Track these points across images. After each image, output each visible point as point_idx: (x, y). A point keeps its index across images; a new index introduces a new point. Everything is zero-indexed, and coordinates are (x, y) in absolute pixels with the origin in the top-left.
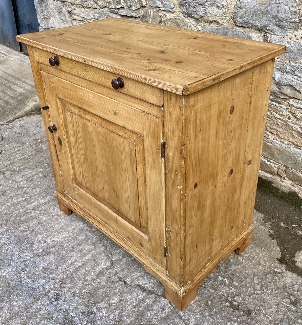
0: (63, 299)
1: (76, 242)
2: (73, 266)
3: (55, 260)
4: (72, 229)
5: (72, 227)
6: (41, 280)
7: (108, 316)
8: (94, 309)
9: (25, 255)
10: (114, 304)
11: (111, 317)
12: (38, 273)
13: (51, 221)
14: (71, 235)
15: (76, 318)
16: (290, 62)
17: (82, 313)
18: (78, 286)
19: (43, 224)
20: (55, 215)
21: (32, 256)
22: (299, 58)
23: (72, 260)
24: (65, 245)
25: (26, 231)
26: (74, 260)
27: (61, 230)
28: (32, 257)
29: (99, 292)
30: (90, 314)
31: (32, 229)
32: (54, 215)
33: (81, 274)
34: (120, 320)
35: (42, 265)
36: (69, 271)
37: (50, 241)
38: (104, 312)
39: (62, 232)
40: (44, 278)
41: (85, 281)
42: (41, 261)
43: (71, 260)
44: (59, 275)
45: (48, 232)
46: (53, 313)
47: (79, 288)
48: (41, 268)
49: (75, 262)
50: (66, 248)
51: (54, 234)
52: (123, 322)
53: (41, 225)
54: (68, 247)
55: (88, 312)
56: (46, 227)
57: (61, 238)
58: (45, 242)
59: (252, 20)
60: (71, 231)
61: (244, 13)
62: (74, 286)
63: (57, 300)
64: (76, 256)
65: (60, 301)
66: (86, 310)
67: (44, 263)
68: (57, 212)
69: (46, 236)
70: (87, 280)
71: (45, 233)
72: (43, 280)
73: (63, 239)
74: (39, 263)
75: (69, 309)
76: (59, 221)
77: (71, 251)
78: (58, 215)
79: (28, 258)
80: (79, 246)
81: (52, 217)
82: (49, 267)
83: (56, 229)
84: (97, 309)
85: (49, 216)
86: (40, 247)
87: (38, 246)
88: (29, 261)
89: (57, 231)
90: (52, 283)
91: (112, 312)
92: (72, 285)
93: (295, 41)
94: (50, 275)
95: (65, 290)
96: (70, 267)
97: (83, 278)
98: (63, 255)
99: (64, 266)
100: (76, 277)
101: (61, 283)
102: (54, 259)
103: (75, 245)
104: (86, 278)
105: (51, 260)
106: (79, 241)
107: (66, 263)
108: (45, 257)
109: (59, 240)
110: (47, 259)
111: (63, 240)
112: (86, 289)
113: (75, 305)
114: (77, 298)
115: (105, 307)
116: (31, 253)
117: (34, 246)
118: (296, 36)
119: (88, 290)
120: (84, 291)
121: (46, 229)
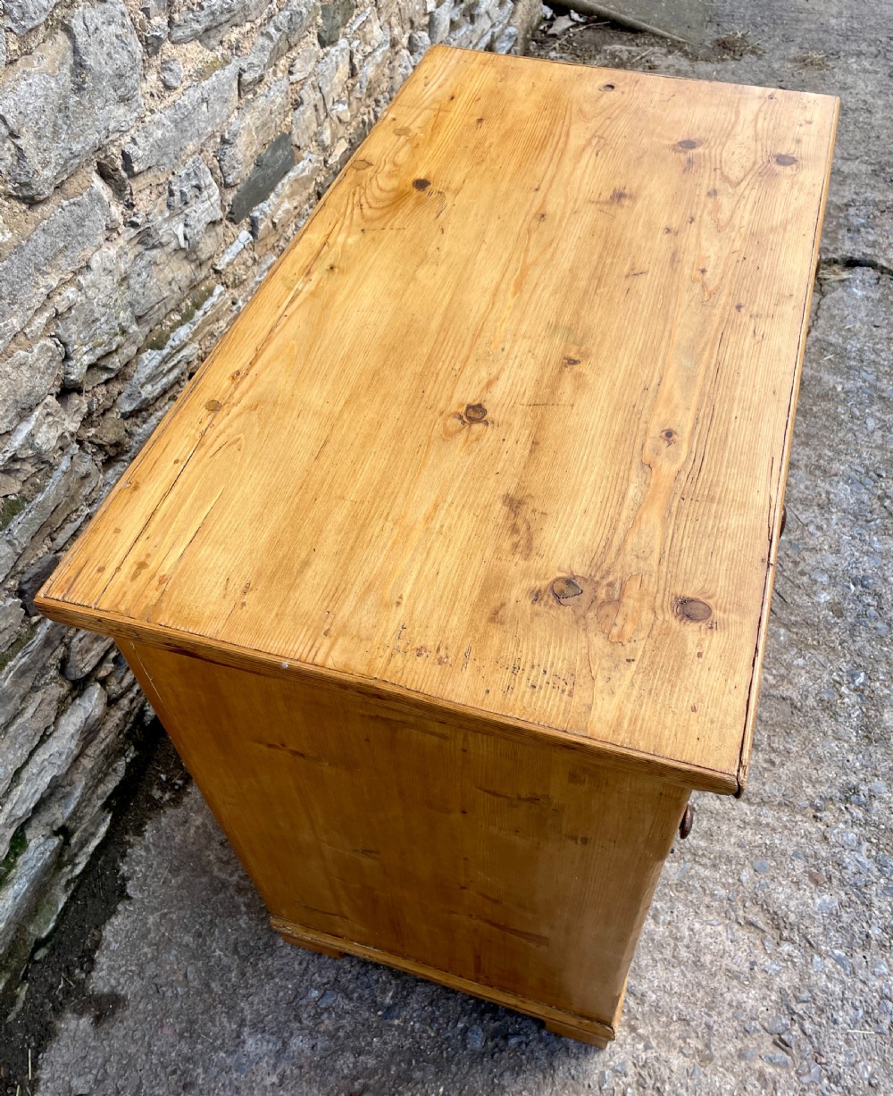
0: (845, 778)
1: (693, 872)
2: (762, 818)
3: (781, 879)
4: (657, 922)
5: (653, 926)
6: (850, 867)
7: (803, 668)
8: (811, 702)
9: (829, 986)
10: (774, 672)
11: (801, 661)
12: (842, 894)
13: (672, 1028)
14: (681, 908)
15: (854, 724)
16: (173, 174)
17: (836, 720)
18: (794, 768)
19: (700, 1047)
20: (641, 1037)
21: (817, 958)
22: (186, 143)
23: (748, 834)
24: (722, 892)
25: (761, 1076)
26: (745, 832)
27: (684, 954)
28: (820, 955)
29: (772, 719)
30: (825, 704)
31: (743, 1064)
32: (641, 1046)
33: (764, 784)
34: (791, 645)
35: (818, 901)
36: (779, 819)
37: (740, 953)
38: (803, 679)
39: (688, 947)
40: (840, 865)
41: (773, 763)
42: (810, 917)
43: (750, 837)
44: (807, 835)
45: (719, 992)
46: (884, 775)
47: (797, 765)
48: (826, 897)
49: (749, 824)
50: (730, 881)
51: (712, 962)
52: (791, 639)
53: (707, 1046)
54: (723, 880)
55: (824, 710)
56: (706, 1018)
57: (709, 927)
58: (753, 964)
59: (74, 137)
60: (669, 919)
61: (35, 141)
62: (800, 778)
63: (855, 790)
64: (730, 834)
65: (854, 780)
66: (824, 717)
67: (810, 901)
68: (621, 1046)
69: (735, 982)
70: (766, 761)
71: (728, 996)
72: (847, 860)
73: (711, 918)
74: (820, 917)
75: (851, 750)
76: (654, 997)
77: (729, 861)
78: (633, 1029)
79: (830, 966)
80: (700, 852)
81: (654, 1043)
82: (807, 880)
83: (689, 975)
84: (807, 697)
85: (657, 1059)
86: (778, 965)
87: (778, 973)
88: (837, 952)
89: (698, 965)
90: (835, 831)
91: (789, 667)
92: (804, 784)
93: (162, 106)
94: (824, 854)
95: (824, 789)
96: (768, 824)
97: (770, 774)
98: (752, 872)
99: (777, 842)
100: (779, 790)
101: (818, 814)
102: (781, 884)
103: (704, 866)
104: (765, 765)
105: (789, 891)
106: (685, 862)
107: (768, 842)
108: (792, 918)
109: (720, 928)
110: (793, 904)
111: (711, 914)
112: (788, 746)
113: (833, 745)
114: (819, 750)
115: (791, 684)
116: (812, 972)
117: (789, 988)
118: (152, 95)
119: (787, 742)
120: (795, 749)
121: (711, 1009)
